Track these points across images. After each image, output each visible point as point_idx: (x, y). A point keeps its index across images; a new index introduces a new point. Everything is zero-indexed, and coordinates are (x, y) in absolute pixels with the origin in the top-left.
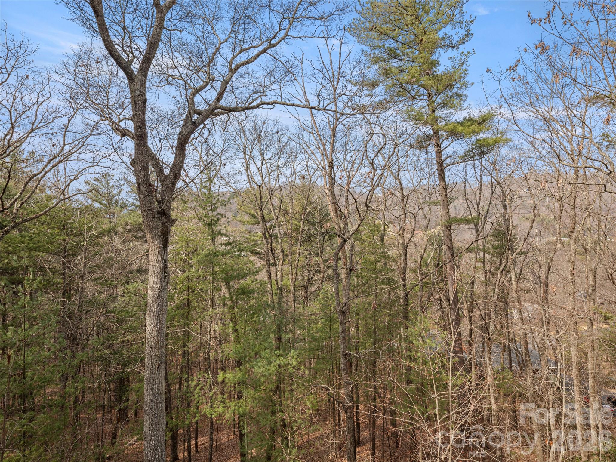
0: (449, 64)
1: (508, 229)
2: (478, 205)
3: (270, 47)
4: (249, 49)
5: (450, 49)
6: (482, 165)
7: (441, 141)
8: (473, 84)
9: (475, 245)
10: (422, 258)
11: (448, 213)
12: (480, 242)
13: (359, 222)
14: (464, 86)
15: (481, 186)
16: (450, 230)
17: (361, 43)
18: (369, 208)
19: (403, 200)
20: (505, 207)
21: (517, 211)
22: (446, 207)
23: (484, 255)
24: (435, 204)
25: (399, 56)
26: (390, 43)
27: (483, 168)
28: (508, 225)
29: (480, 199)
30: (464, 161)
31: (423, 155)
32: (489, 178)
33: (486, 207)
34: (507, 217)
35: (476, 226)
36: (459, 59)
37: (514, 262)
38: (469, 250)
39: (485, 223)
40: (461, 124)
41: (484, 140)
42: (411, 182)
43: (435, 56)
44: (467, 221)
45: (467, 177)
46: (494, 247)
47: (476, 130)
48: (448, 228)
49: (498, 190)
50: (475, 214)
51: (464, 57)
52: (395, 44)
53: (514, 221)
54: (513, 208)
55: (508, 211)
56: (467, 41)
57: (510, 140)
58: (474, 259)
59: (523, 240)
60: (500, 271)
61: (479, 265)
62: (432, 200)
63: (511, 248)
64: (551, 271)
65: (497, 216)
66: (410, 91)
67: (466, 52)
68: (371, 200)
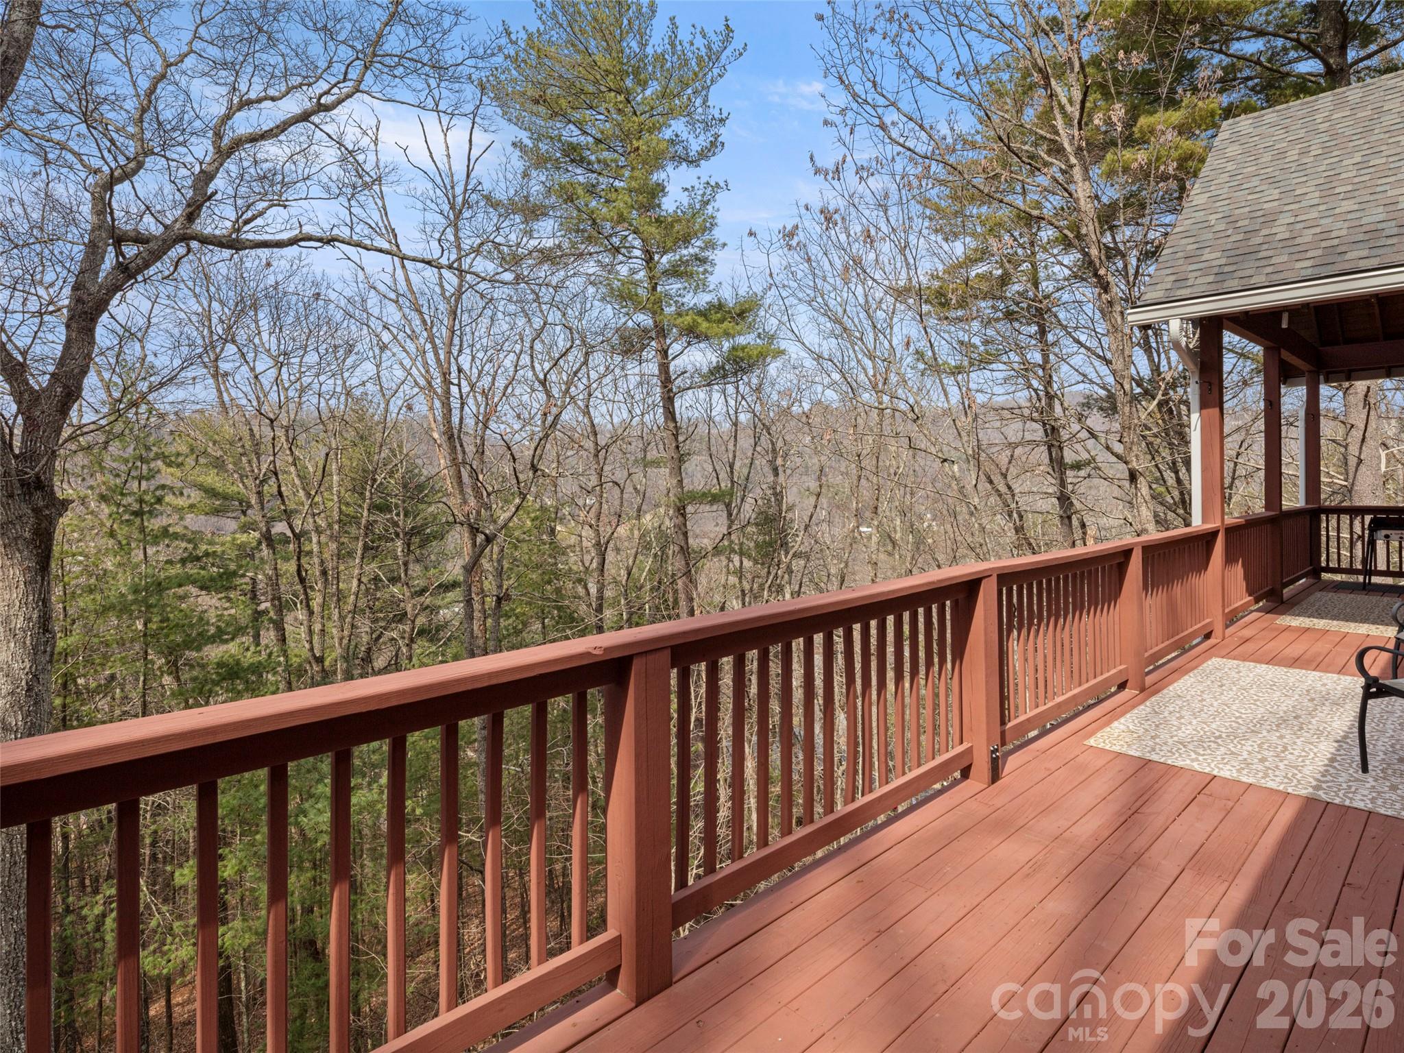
0: (685, 200)
1: (781, 510)
2: (731, 466)
3: (319, 111)
4: (259, 101)
5: (684, 164)
6: (738, 392)
7: (668, 342)
8: (724, 245)
9: (726, 543)
10: (629, 574)
11: (681, 482)
12: (733, 537)
13: (517, 501)
14: (710, 245)
15: (736, 431)
16: (684, 515)
17: (510, 120)
18: (539, 473)
19: (596, 456)
20: (775, 471)
21: (795, 479)
22: (678, 471)
23: (741, 563)
24: (656, 463)
25: (589, 163)
26: (571, 134)
27: (740, 398)
28: (779, 503)
29: (735, 457)
30: (709, 385)
31: (633, 368)
32: (749, 415)
33: (745, 471)
34: (779, 489)
35: (728, 506)
36: (701, 192)
37: (790, 571)
38: (717, 551)
39: (742, 500)
40: (703, 314)
41: (743, 348)
42: (608, 417)
43: (657, 177)
44: (715, 499)
45: (714, 413)
46: (757, 545)
47: (731, 331)
48: (681, 511)
49: (765, 441)
50: (725, 484)
51: (709, 191)
52: (582, 138)
53: (790, 497)
54: (788, 472)
55: (781, 478)
56: (714, 154)
57: (783, 352)
58: (724, 570)
59: (803, 527)
60: (767, 585)
61: (733, 580)
62: (649, 457)
63: (784, 545)
64: (845, 584)
65: (764, 487)
66: (611, 236)
67: (713, 183)
68: (541, 457)
